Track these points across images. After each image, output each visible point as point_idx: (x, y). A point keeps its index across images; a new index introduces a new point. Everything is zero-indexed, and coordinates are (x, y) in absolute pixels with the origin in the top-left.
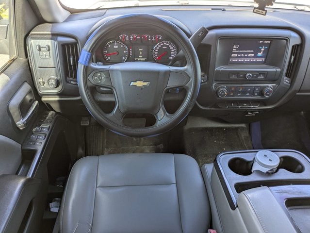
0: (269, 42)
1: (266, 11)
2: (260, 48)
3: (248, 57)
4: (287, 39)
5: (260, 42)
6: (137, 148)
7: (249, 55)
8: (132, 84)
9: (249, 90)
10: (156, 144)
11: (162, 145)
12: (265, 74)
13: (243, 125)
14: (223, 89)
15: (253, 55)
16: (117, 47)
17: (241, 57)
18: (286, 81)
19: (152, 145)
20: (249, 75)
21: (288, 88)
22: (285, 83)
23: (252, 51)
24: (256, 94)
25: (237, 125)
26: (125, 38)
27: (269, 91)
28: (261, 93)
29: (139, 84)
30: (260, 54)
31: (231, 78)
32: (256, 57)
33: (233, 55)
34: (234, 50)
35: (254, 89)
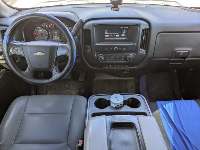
0: (127, 27)
1: (119, 8)
2: (122, 31)
3: (115, 37)
4: (138, 25)
5: (122, 28)
6: (67, 92)
7: (116, 36)
8: (35, 54)
9: (118, 57)
10: (79, 90)
11: (83, 90)
12: (126, 47)
13: (132, 78)
14: (102, 57)
15: (119, 36)
16: (41, 31)
17: (111, 37)
18: (142, 51)
19: (77, 90)
20: (116, 48)
21: (145, 55)
22: (141, 52)
23: (118, 33)
24: (123, 60)
25: (127, 79)
26: (45, 26)
27: (130, 58)
28: (126, 59)
29: (39, 54)
30: (123, 35)
31: (105, 50)
32: (120, 37)
33: (106, 36)
34: (106, 33)
35: (121, 57)
